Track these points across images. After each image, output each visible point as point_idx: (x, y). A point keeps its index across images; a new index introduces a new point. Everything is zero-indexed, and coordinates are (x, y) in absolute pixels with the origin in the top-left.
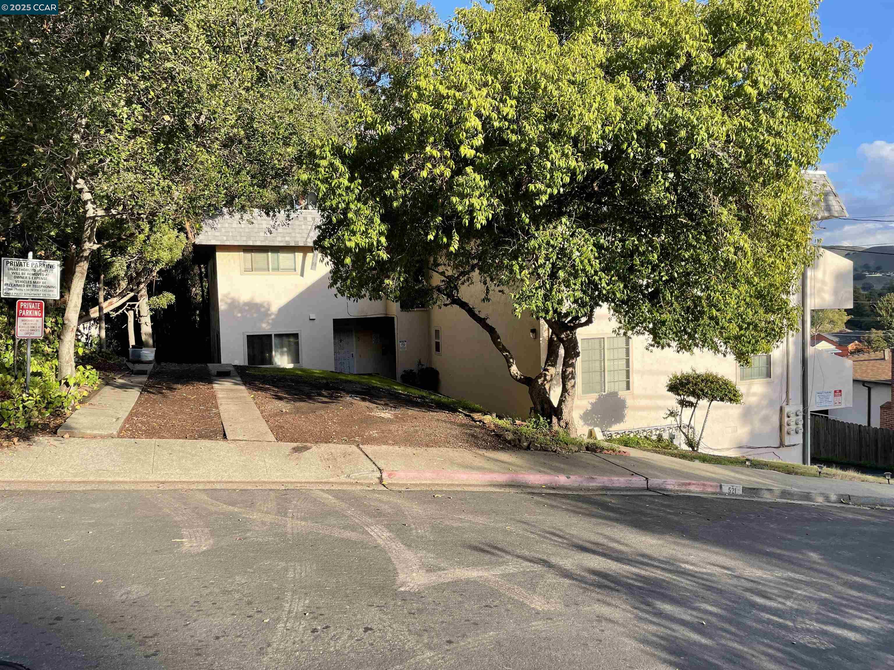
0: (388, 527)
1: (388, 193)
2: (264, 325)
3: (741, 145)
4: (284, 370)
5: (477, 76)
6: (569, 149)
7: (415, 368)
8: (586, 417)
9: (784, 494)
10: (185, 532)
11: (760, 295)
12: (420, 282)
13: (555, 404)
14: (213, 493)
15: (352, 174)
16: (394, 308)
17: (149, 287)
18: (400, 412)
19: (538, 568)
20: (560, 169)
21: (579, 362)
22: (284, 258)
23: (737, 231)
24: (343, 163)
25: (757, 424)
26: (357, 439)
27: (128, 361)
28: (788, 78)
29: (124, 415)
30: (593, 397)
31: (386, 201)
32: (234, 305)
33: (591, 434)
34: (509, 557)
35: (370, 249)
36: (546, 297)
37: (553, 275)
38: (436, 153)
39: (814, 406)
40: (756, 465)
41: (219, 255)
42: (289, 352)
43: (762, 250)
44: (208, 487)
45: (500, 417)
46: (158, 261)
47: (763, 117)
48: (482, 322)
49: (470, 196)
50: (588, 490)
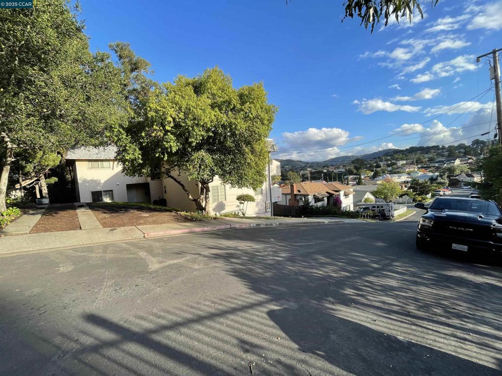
0: (146, 251)
1: (141, 141)
2: (98, 188)
3: (249, 131)
4: (107, 203)
5: (170, 104)
6: (201, 129)
7: (158, 199)
8: (214, 210)
9: (266, 225)
10: (61, 265)
11: (258, 172)
12: (157, 170)
13: (204, 207)
14: (75, 250)
15: (127, 134)
16: (149, 179)
17: (45, 175)
18: (152, 214)
19: (196, 256)
20: (199, 135)
21: (210, 194)
22: (106, 164)
23: (250, 154)
24: (123, 130)
25: (260, 207)
26: (135, 224)
27: (36, 204)
28: (260, 113)
29: (32, 225)
30: (216, 203)
31: (141, 143)
32: (85, 181)
33: (216, 214)
34: (187, 254)
35: (135, 159)
36: (198, 174)
37: (200, 167)
38: (157, 128)
39: (273, 201)
40: (259, 218)
41: (76, 163)
42: (109, 196)
43: (257, 159)
44: (73, 247)
45: (187, 212)
46: (48, 165)
47: (255, 123)
48: (179, 183)
49: (170, 142)
50: (214, 231)
